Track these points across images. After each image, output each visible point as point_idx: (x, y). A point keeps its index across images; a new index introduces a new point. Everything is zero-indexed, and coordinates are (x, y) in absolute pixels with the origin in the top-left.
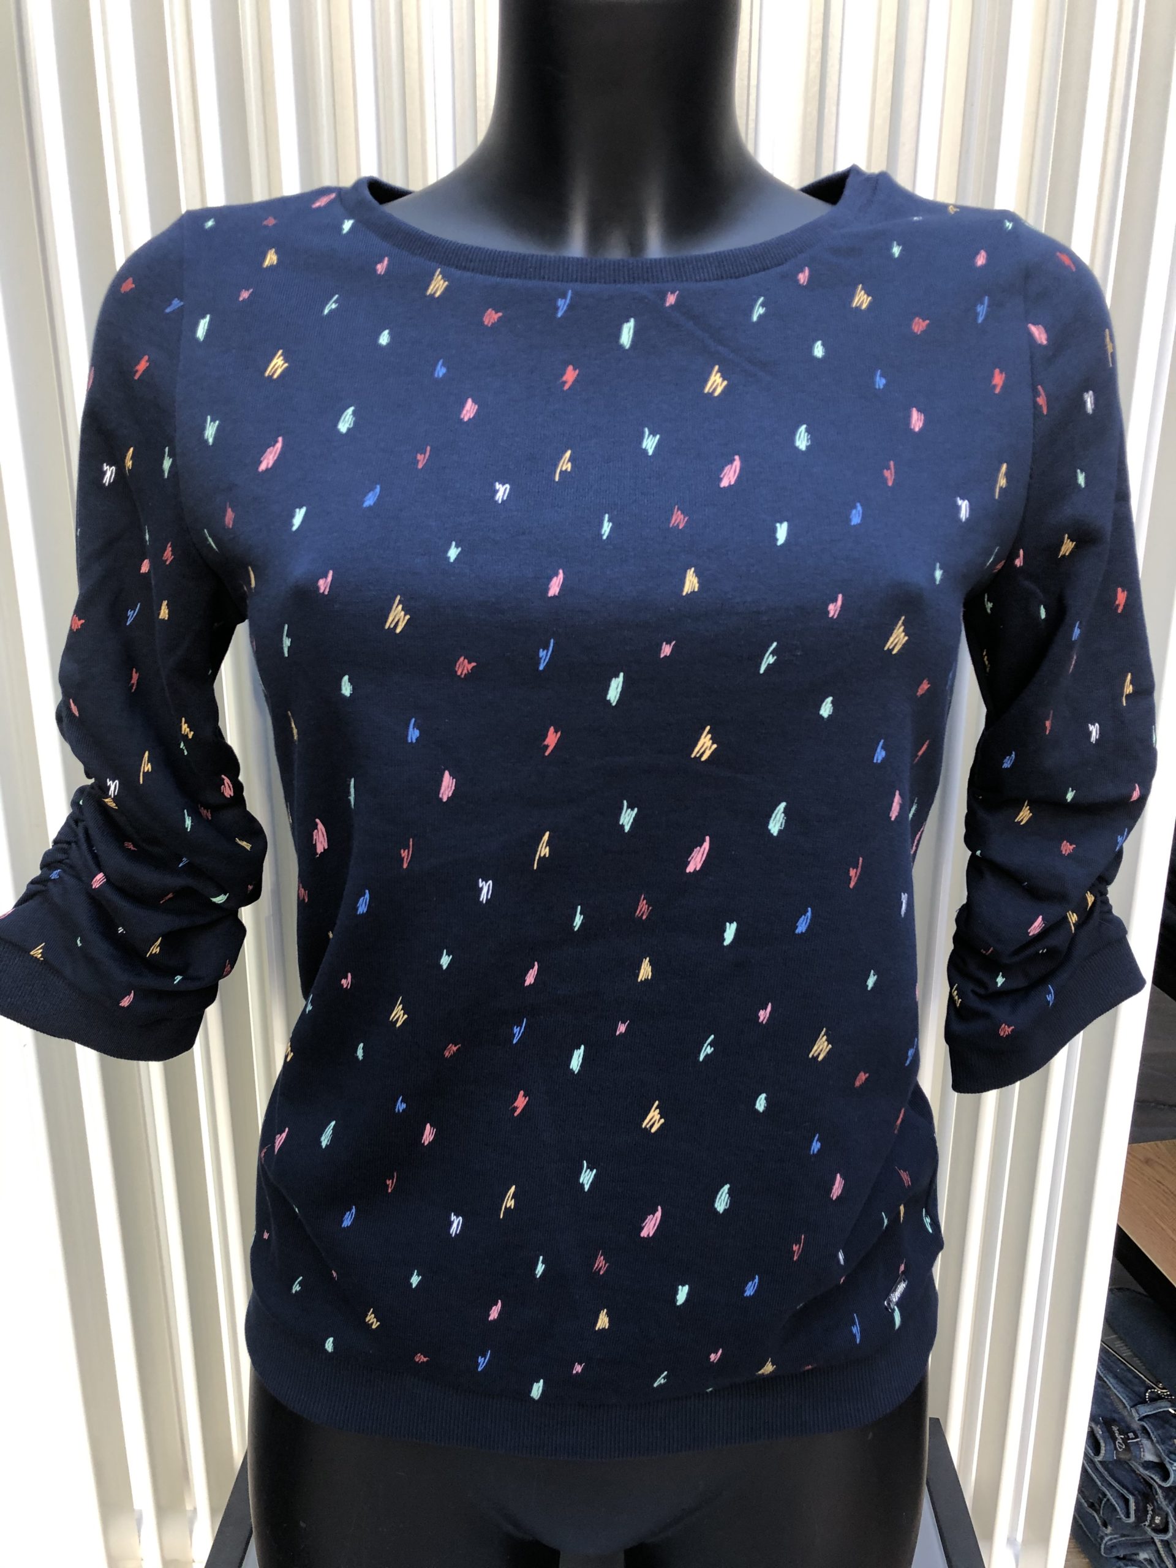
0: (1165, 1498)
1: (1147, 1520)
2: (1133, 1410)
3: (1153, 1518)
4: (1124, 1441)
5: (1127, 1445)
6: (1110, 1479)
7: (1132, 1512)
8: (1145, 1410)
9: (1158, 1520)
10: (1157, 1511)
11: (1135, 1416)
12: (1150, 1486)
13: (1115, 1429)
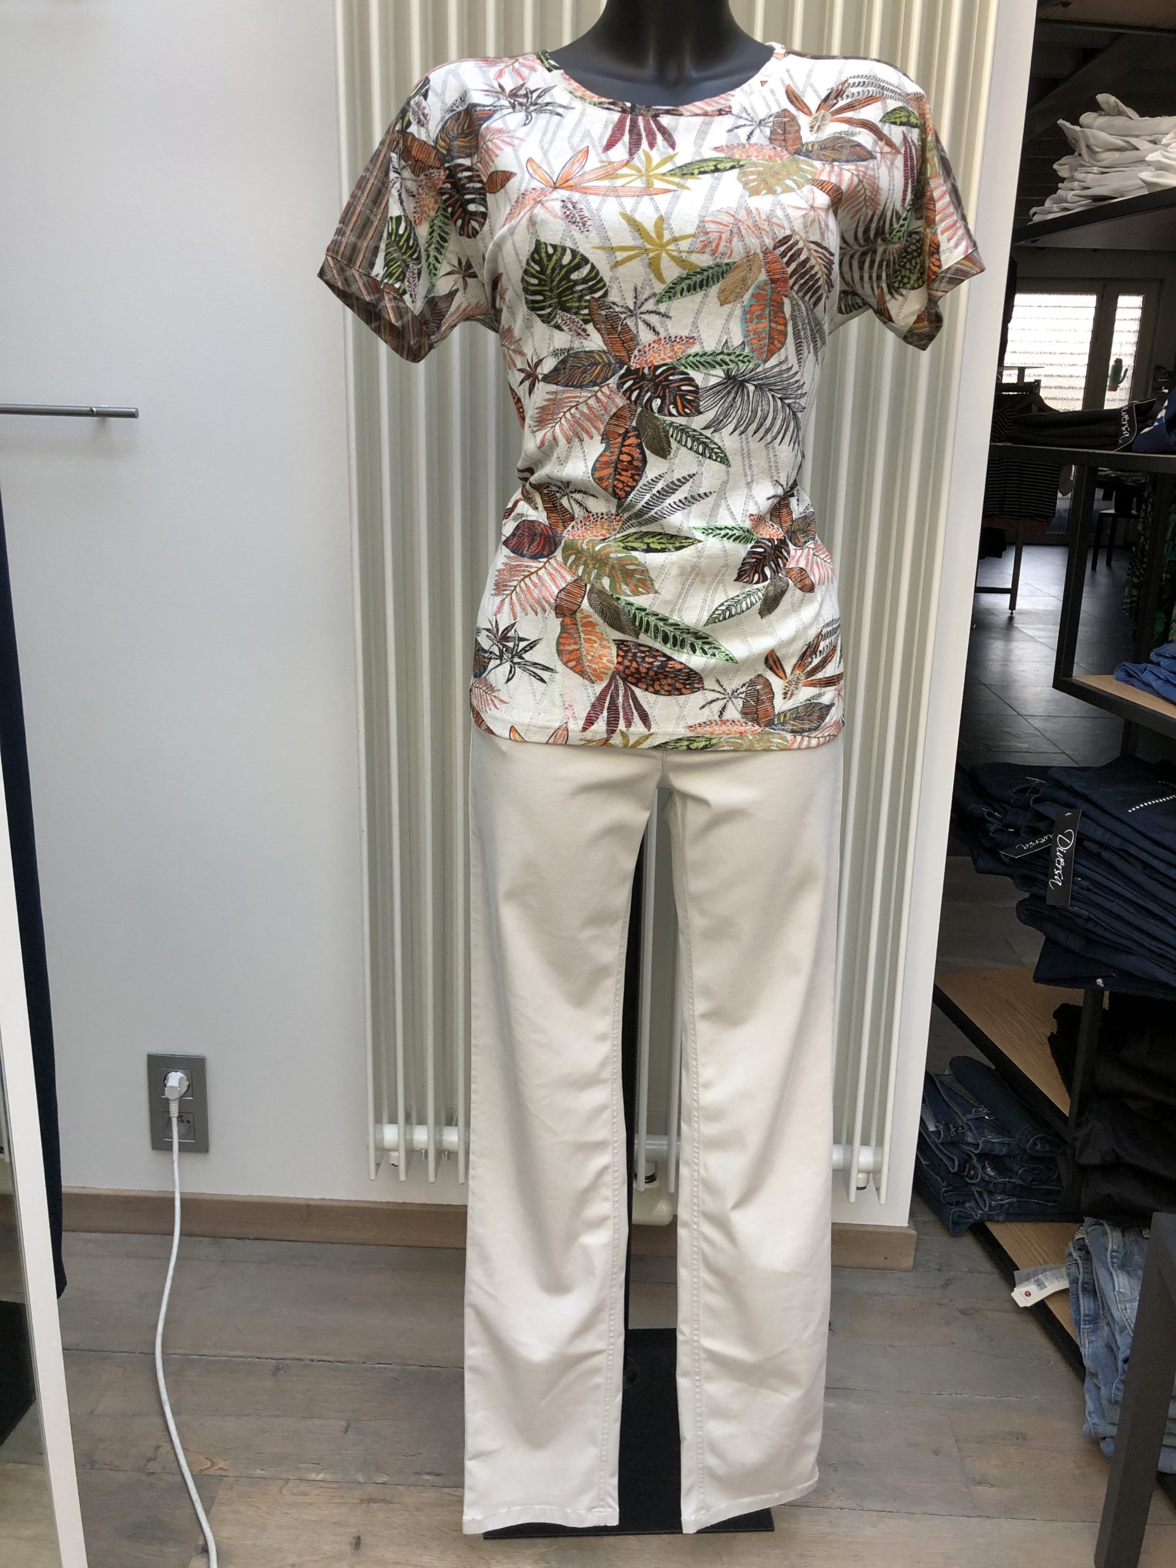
0: (978, 1161)
1: (964, 1171)
2: (963, 1118)
3: (969, 1171)
4: (956, 1131)
5: (957, 1134)
6: (946, 1152)
7: (956, 1165)
8: (969, 1116)
9: (972, 1173)
10: (974, 1168)
11: (963, 1119)
12: (970, 1156)
13: (951, 1126)
